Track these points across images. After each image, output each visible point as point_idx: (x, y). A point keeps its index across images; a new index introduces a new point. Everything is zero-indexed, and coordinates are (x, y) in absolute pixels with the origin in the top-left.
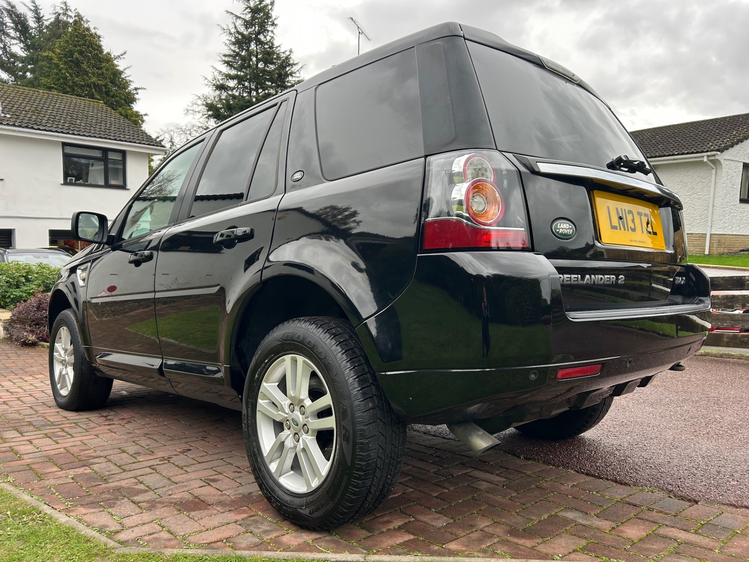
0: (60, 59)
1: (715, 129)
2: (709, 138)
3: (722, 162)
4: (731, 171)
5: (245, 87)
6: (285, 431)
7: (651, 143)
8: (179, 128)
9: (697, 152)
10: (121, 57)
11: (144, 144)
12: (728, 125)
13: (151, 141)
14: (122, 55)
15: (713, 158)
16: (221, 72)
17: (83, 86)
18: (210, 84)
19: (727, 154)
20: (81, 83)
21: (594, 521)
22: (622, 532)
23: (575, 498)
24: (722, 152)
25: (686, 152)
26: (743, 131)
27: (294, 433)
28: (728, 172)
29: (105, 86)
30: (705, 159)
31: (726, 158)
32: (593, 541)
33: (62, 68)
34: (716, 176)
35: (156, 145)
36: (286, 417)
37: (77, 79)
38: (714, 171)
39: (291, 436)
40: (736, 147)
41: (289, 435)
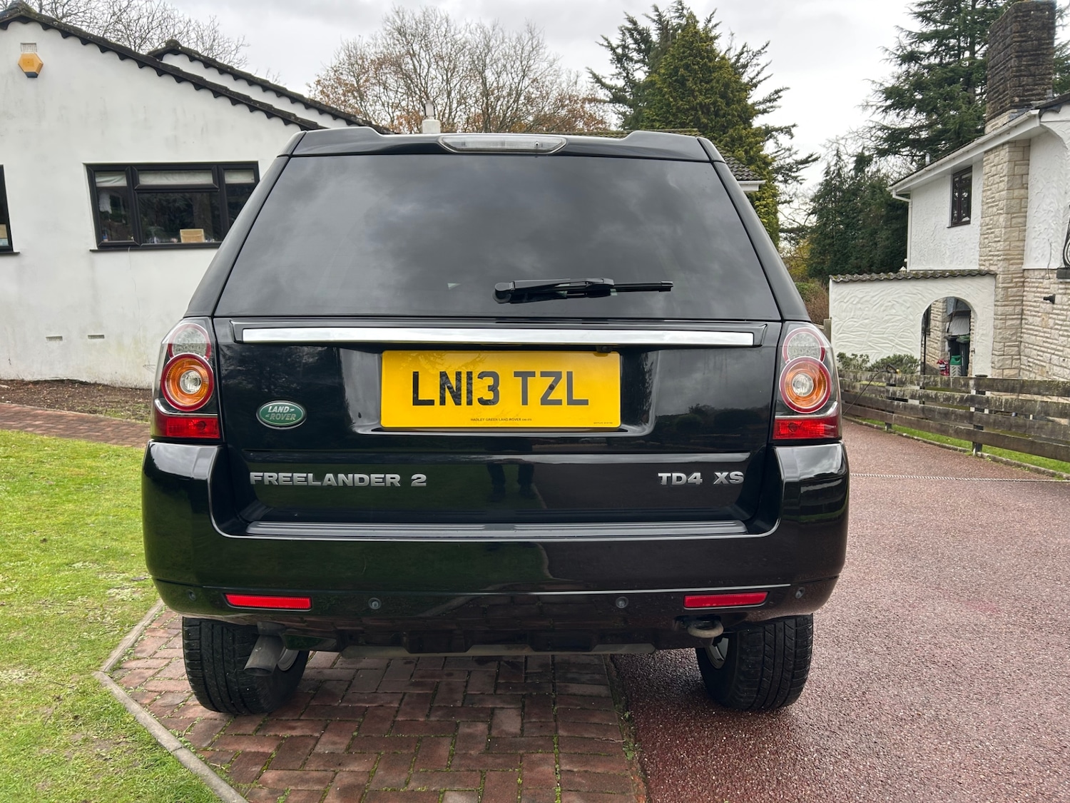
0: (664, 81)
5: (949, 48)
8: (853, 133)
10: (762, 51)
14: (763, 49)
16: (910, 32)
17: (688, 110)
18: (892, 56)
20: (685, 107)
29: (714, 103)
33: (666, 92)
37: (681, 102)
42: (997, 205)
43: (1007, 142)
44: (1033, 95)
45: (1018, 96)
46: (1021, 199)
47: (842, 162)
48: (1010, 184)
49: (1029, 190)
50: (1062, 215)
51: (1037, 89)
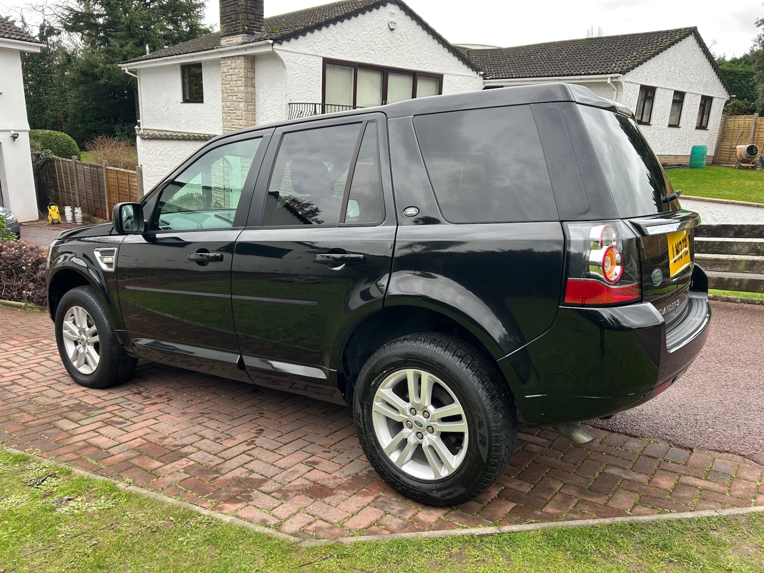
1: (616, 48)
2: (612, 58)
3: (623, 85)
4: (630, 93)
6: (405, 429)
7: (558, 59)
9: (602, 73)
11: (15, 39)
12: (629, 44)
13: (22, 34)
15: (616, 80)
19: (629, 77)
21: (634, 476)
22: (657, 483)
23: (608, 454)
24: (624, 74)
25: (592, 72)
26: (642, 53)
27: (416, 432)
28: (627, 94)
30: (609, 81)
31: (627, 80)
32: (643, 494)
34: (616, 98)
35: (29, 40)
36: (407, 419)
38: (615, 93)
39: (413, 434)
40: (637, 69)
41: (411, 433)
42: (236, 95)
43: (243, 55)
44: (255, 27)
45: (247, 26)
46: (252, 94)
47: (28, 29)
48: (246, 83)
49: (256, 89)
50: (285, 109)
51: (256, 24)
